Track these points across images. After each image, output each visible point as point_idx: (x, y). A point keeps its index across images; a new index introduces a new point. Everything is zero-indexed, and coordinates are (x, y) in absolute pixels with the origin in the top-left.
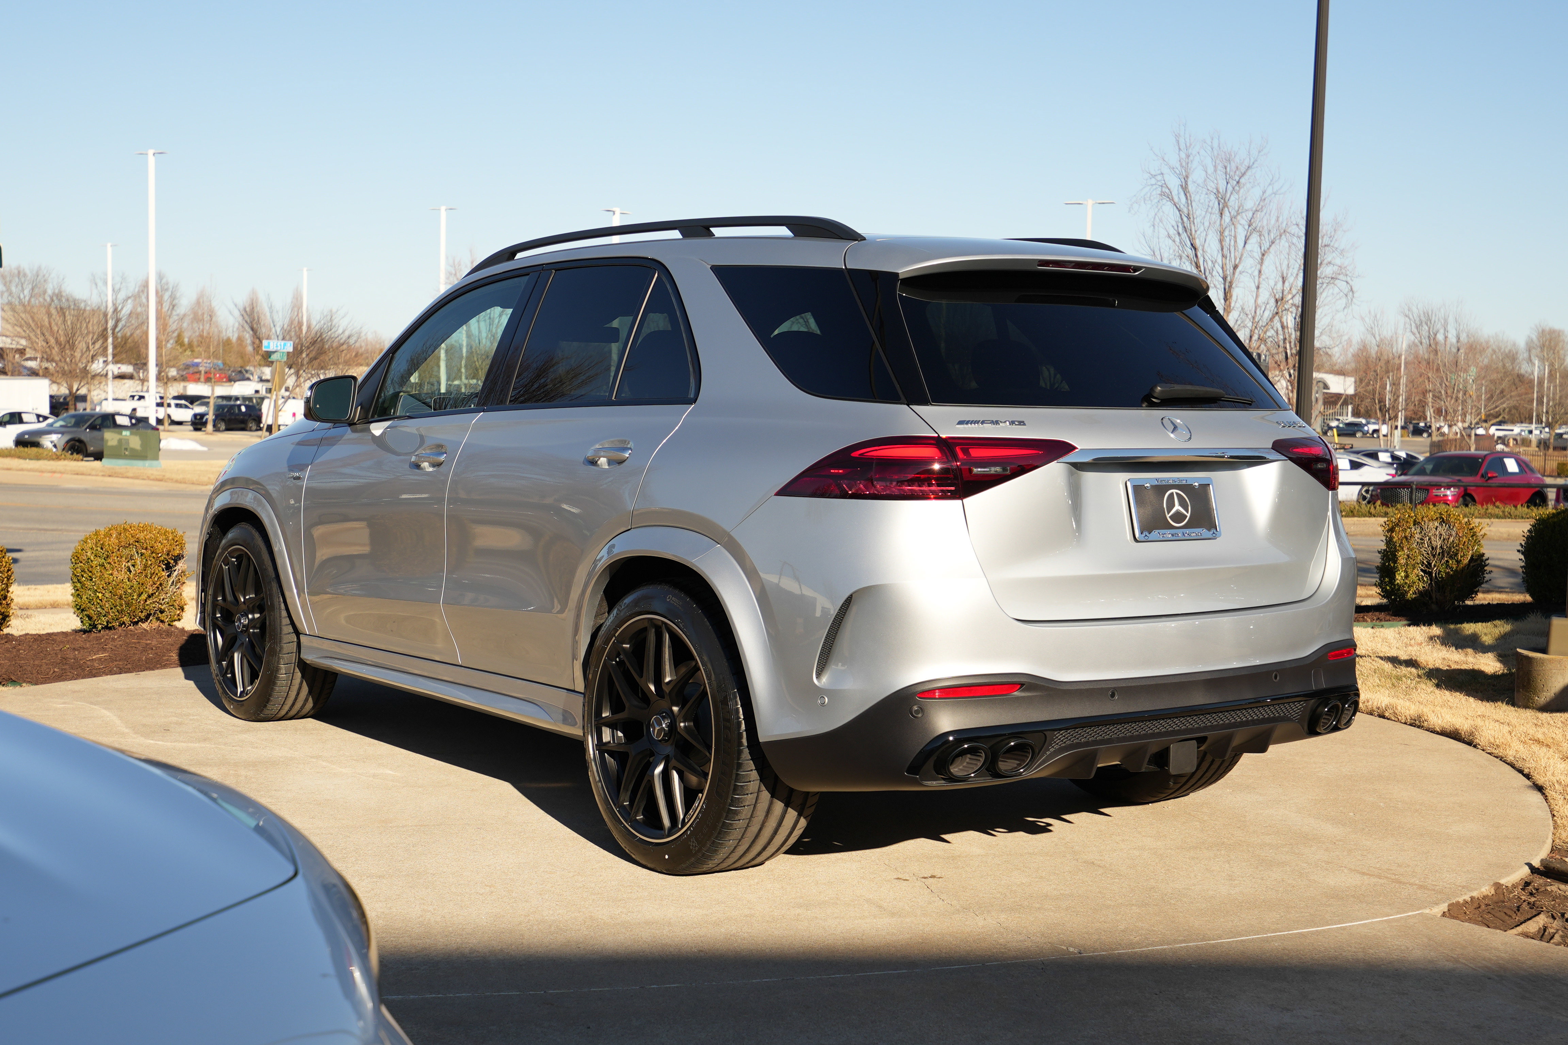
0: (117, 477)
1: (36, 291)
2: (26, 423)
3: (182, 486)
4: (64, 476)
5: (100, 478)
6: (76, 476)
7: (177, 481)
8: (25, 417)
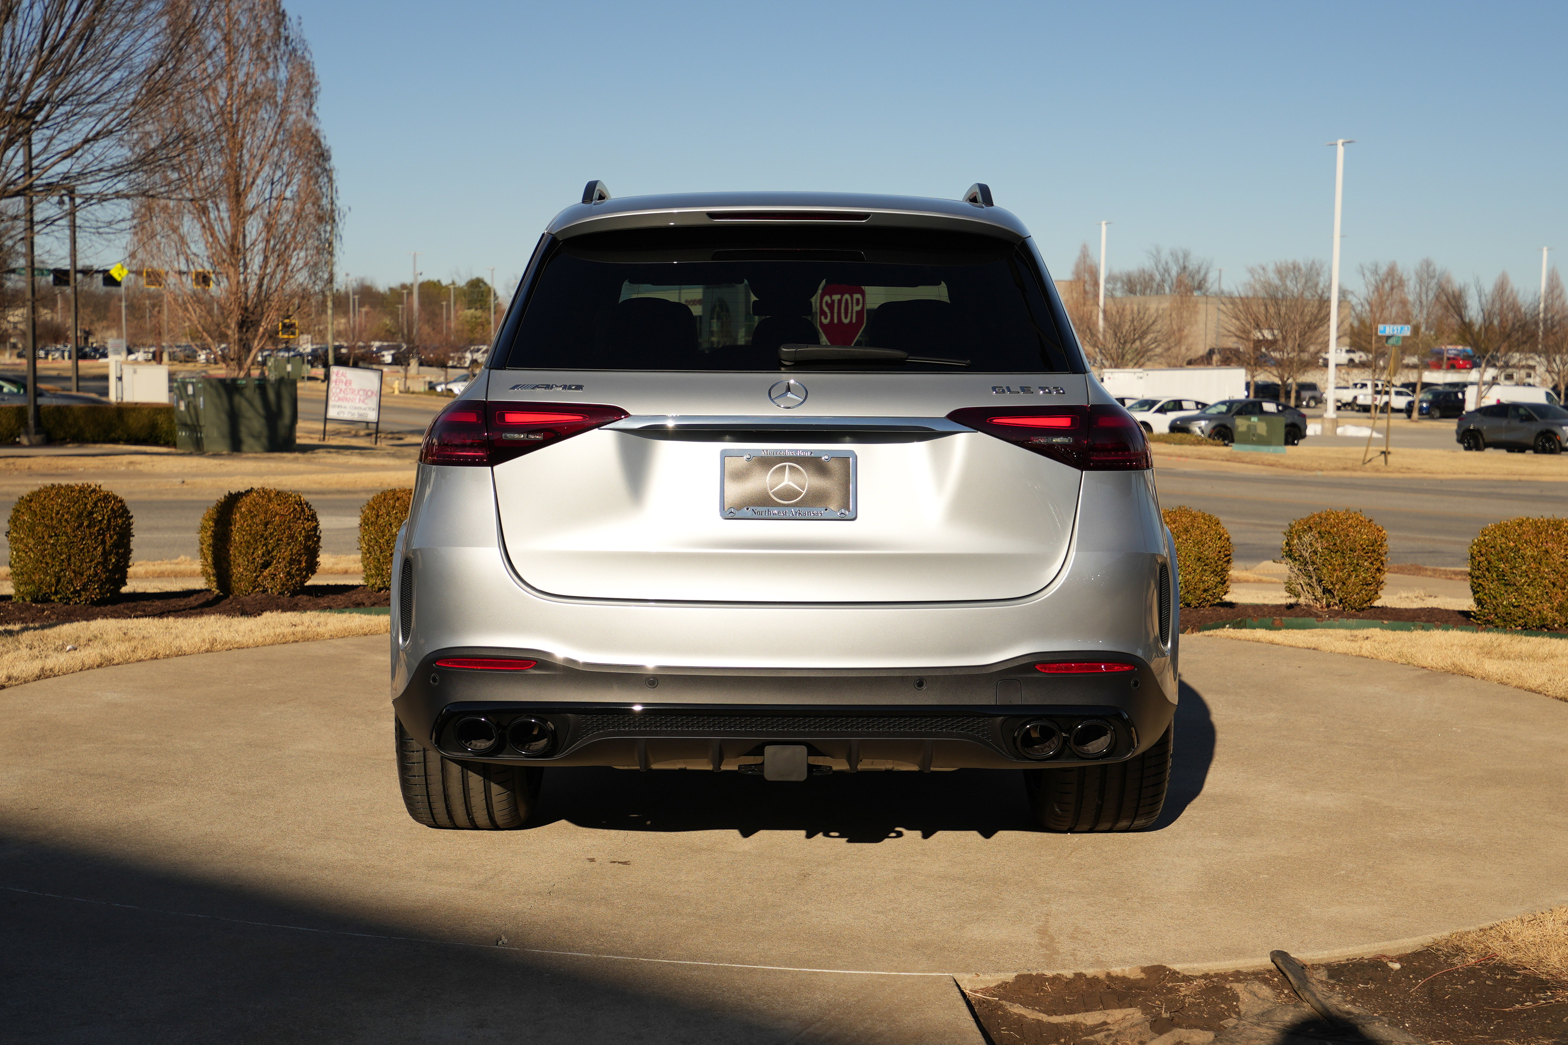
0: (1235, 461)
1: (1309, 284)
2: (1186, 410)
3: (1292, 471)
4: (1189, 460)
5: (1218, 463)
6: (1201, 461)
7: (1288, 467)
8: (1185, 405)
